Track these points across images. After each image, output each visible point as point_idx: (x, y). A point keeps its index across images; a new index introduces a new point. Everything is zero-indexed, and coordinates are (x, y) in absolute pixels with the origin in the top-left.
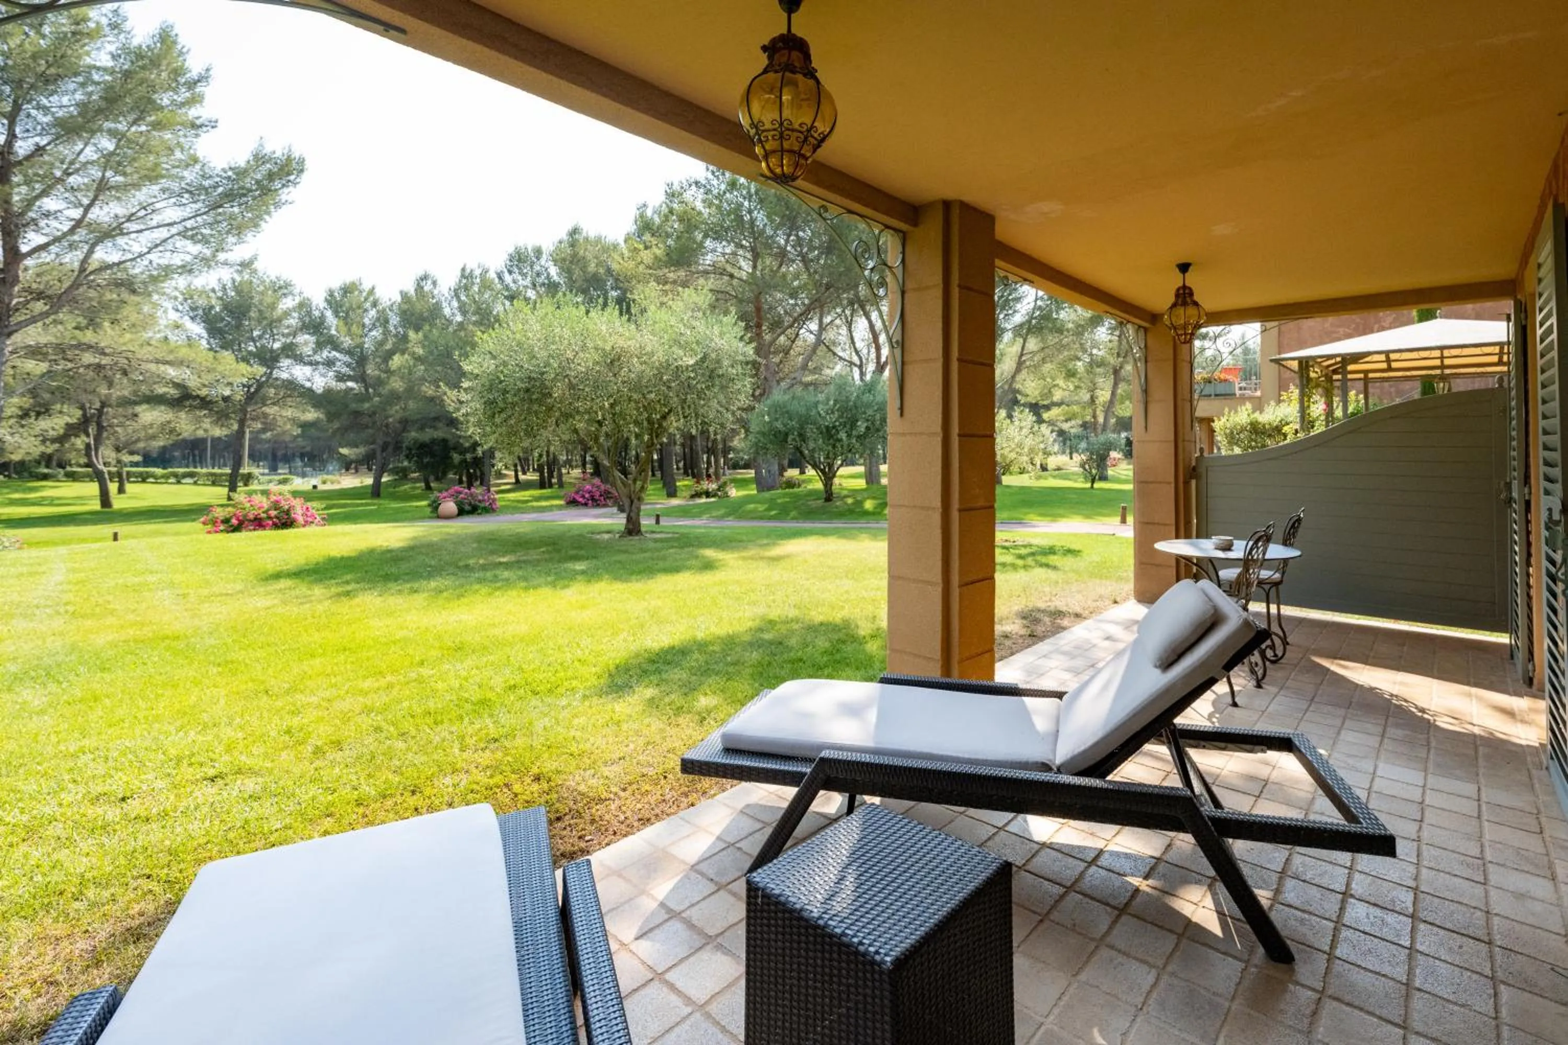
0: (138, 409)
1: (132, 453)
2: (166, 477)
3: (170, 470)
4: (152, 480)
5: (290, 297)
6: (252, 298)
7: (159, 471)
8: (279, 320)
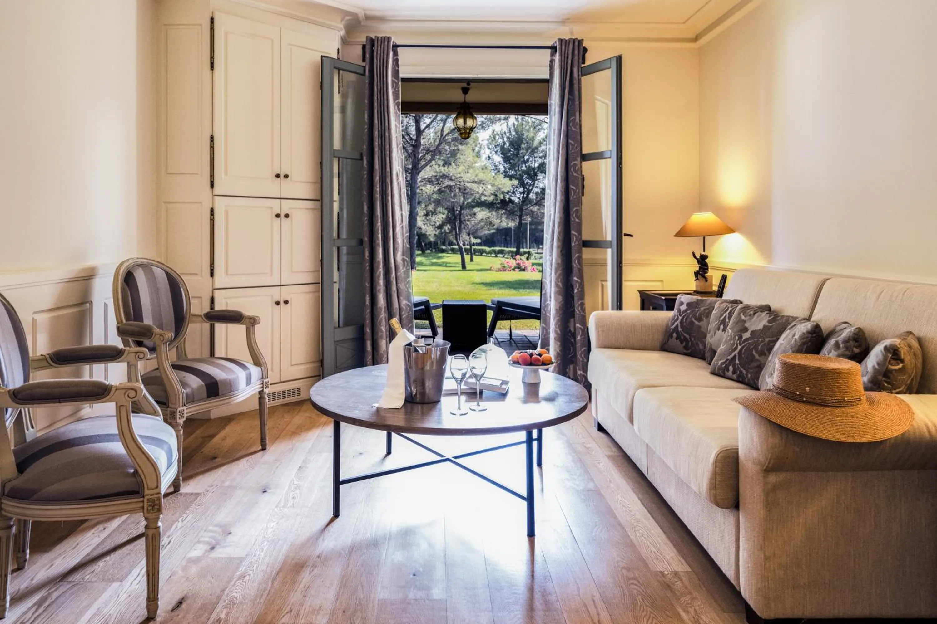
0: (476, 210)
1: (475, 238)
2: (490, 253)
3: (492, 248)
4: (484, 254)
5: (542, 131)
6: (523, 135)
7: (487, 249)
8: (537, 148)
